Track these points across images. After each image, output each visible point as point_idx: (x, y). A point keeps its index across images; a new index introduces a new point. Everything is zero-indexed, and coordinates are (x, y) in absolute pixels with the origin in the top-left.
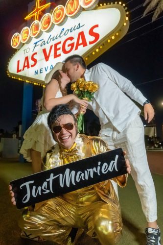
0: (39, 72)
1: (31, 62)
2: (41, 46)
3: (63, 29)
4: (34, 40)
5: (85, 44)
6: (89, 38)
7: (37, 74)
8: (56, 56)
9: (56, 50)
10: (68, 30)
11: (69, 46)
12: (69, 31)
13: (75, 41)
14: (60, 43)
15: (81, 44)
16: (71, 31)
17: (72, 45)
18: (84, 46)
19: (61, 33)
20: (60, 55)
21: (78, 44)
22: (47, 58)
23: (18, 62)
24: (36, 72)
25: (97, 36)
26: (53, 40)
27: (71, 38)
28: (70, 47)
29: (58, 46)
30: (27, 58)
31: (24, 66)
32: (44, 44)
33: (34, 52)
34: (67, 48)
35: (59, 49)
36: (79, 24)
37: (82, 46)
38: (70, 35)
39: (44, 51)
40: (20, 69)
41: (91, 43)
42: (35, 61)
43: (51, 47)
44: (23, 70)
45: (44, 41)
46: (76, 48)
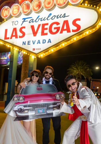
0: (27, 43)
1: (19, 34)
2: (30, 22)
3: (51, 14)
4: (23, 16)
5: (68, 30)
6: (72, 27)
7: (25, 44)
8: (43, 34)
9: (43, 29)
10: (55, 16)
11: (55, 28)
12: (56, 17)
13: (61, 26)
14: (47, 24)
15: (65, 30)
16: (57, 18)
17: (58, 29)
18: (68, 32)
19: (48, 17)
20: (46, 34)
21: (63, 30)
22: (35, 34)
23: (6, 30)
24: (23, 42)
25: (79, 27)
26: (41, 21)
27: (58, 23)
28: (56, 30)
29: (46, 27)
30: (15, 29)
31: (12, 36)
32: (33, 22)
33: (23, 26)
34: (54, 31)
35: (46, 29)
38: (56, 20)
39: (32, 27)
40: (7, 37)
41: (73, 31)
42: (24, 34)
43: (39, 25)
44: (11, 38)
45: (33, 19)
46: (61, 32)
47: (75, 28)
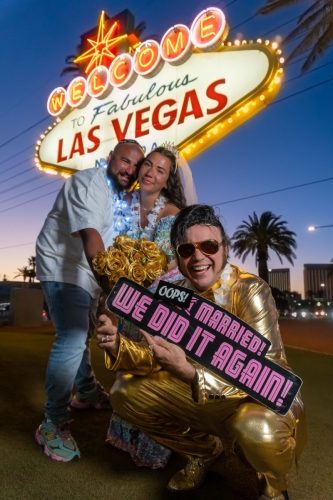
1: (88, 144)
2: (109, 113)
3: (155, 84)
4: (94, 103)
5: (198, 113)
6: (207, 104)
8: (139, 133)
9: (140, 122)
10: (165, 87)
11: (166, 115)
12: (167, 88)
13: (178, 107)
14: (148, 109)
15: (190, 114)
16: (170, 89)
17: (173, 114)
18: (196, 117)
19: (150, 91)
20: (147, 132)
21: (184, 114)
23: (61, 142)
24: (97, 161)
25: (222, 100)
26: (134, 104)
27: (171, 102)
28: (168, 118)
29: (144, 116)
30: (78, 136)
31: (73, 151)
32: (116, 111)
33: (95, 124)
34: (163, 121)
35: (147, 120)
36: (187, 77)
37: (192, 116)
38: (167, 95)
39: (115, 123)
40: (63, 156)
41: (210, 112)
42: (97, 142)
43: (130, 116)
44: (71, 157)
45: (116, 106)
46: (181, 121)
47: (214, 104)
